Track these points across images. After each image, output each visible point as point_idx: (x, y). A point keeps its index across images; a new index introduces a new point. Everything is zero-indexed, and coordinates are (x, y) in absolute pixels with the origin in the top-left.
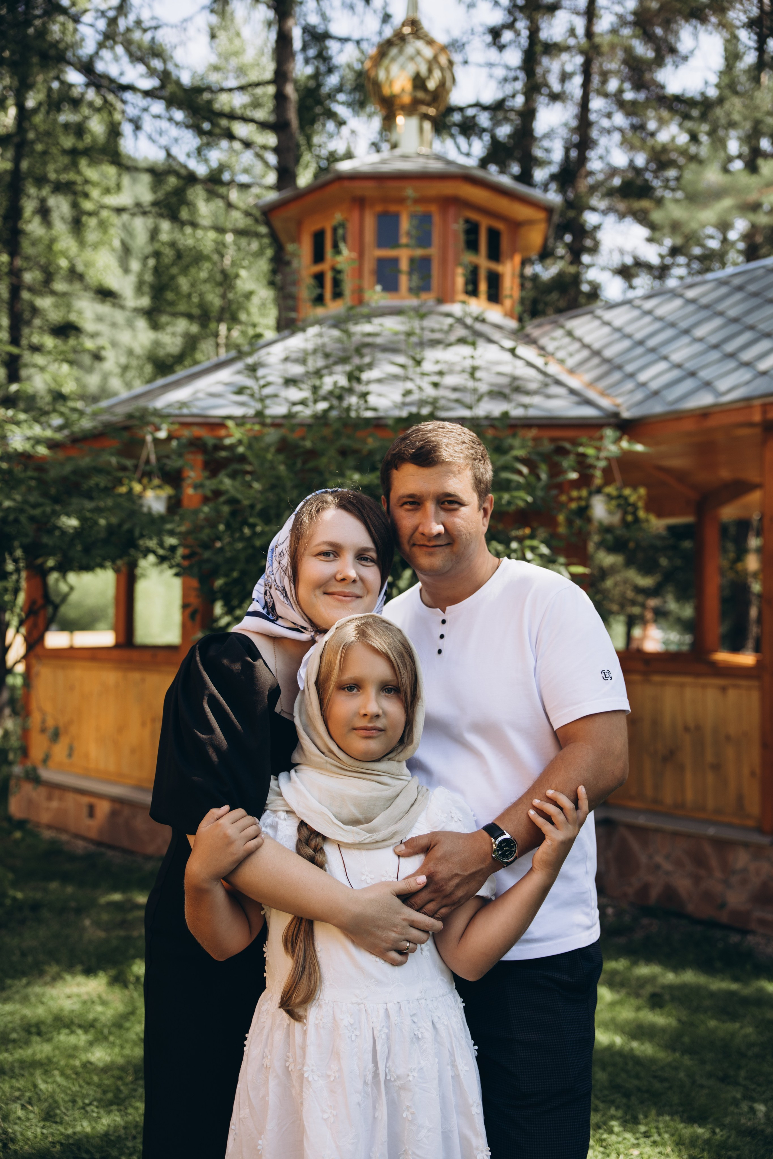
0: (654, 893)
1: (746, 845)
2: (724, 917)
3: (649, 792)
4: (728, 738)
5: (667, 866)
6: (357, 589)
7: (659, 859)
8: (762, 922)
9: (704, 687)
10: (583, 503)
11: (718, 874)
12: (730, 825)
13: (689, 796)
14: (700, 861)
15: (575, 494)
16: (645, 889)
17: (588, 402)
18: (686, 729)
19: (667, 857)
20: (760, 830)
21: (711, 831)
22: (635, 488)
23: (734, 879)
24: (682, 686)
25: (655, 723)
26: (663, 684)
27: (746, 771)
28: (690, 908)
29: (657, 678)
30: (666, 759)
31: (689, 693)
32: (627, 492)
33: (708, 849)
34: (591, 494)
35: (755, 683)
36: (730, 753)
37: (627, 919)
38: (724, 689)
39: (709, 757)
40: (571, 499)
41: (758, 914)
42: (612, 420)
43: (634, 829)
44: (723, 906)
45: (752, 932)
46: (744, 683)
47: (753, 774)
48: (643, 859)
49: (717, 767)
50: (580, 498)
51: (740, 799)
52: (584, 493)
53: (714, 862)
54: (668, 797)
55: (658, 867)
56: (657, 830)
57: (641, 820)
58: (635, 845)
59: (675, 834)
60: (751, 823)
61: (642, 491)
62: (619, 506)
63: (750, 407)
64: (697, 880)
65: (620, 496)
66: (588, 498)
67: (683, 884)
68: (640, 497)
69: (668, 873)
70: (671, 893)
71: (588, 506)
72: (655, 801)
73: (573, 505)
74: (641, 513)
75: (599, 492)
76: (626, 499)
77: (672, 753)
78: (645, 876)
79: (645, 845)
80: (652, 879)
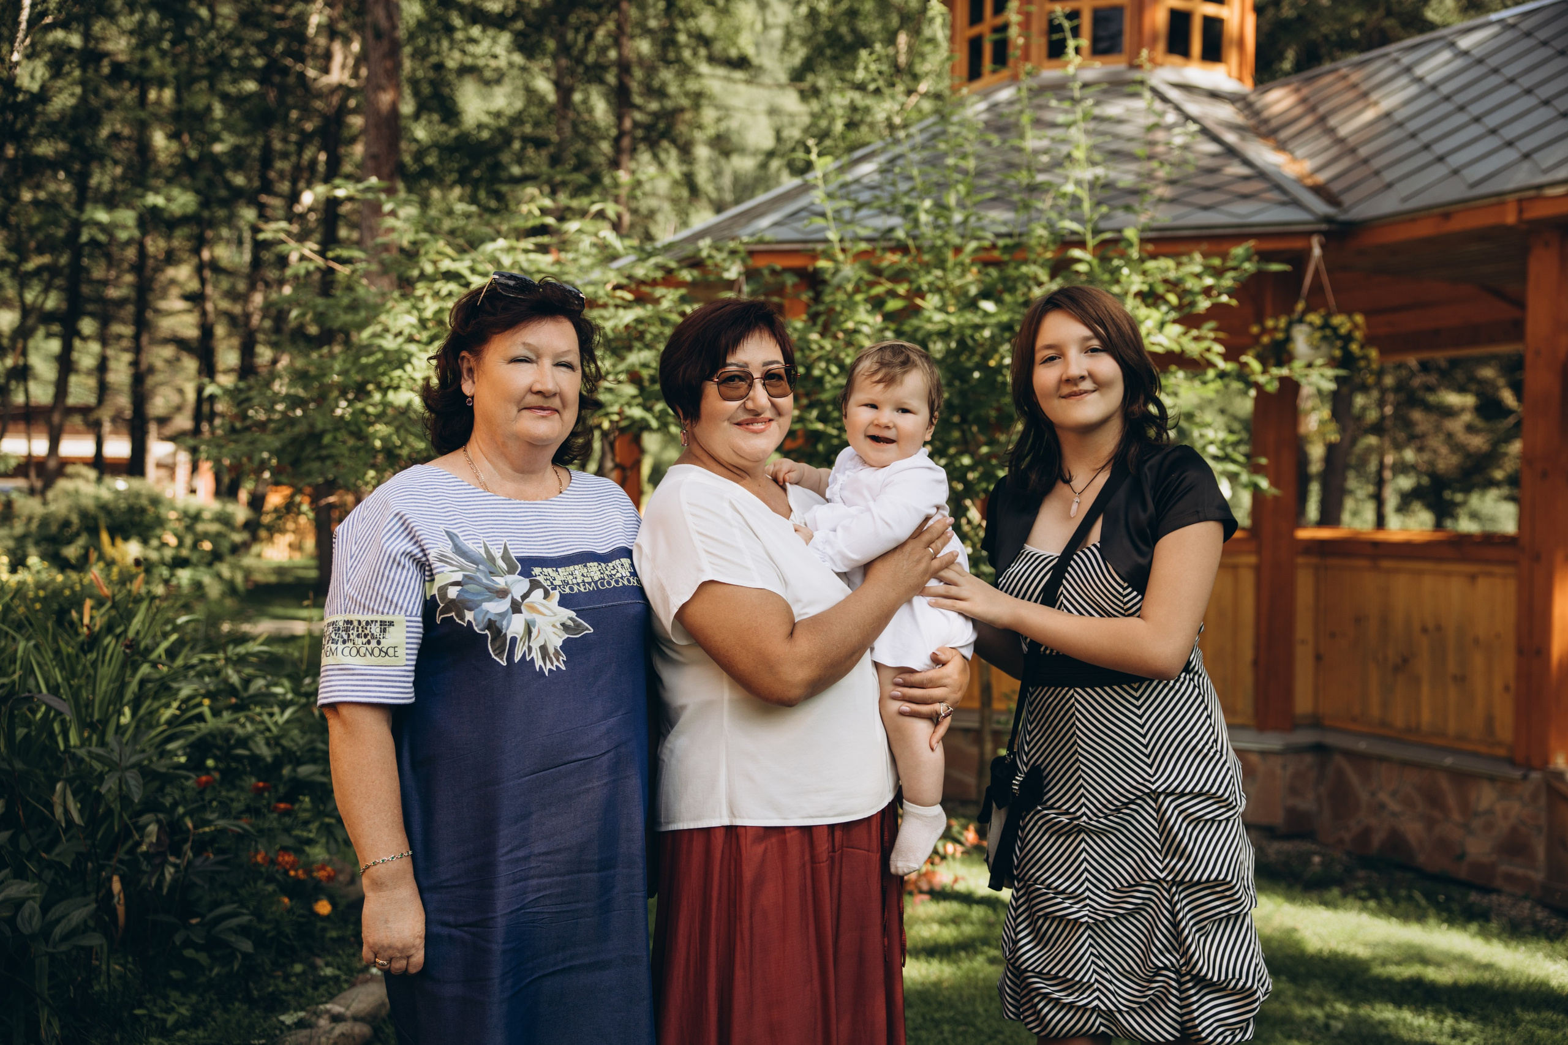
0: (1377, 840)
1: (1492, 779)
2: (1463, 872)
3: (1375, 712)
4: (1476, 641)
5: (1394, 806)
7: (1383, 796)
8: (1509, 878)
9: (1448, 574)
10: (1280, 336)
11: (1456, 817)
12: (1475, 754)
13: (1426, 716)
14: (1434, 799)
15: (1270, 323)
16: (1366, 833)
17: (1296, 203)
18: (1424, 630)
19: (1394, 794)
20: (1512, 762)
21: (1449, 761)
22: (1349, 313)
23: (1477, 823)
24: (1420, 573)
25: (1385, 621)
27: (1498, 685)
28: (1421, 859)
29: (1386, 564)
30: (1397, 669)
31: (1428, 583)
32: (1337, 320)
33: (1445, 784)
34: (1290, 325)
35: (1510, 570)
36: (1478, 661)
37: (1338, 869)
38: (1473, 578)
39: (1452, 667)
40: (1264, 331)
41: (1504, 868)
42: (1324, 227)
43: (1351, 755)
44: (1462, 856)
45: (1498, 891)
46: (1498, 570)
47: (1507, 688)
48: (1364, 796)
49: (1461, 679)
50: (1275, 329)
51: (1490, 720)
52: (1283, 322)
53: (1451, 801)
54: (1399, 719)
55: (1382, 806)
56: (1382, 759)
57: (1362, 746)
58: (1353, 778)
59: (1405, 764)
60: (1502, 752)
61: (1359, 319)
62: (1324, 338)
63: (1503, 203)
64: (1430, 823)
65: (1326, 325)
66: (1288, 329)
67: (1413, 829)
68: (1356, 326)
69: (1394, 814)
70: (1396, 840)
71: (1288, 339)
72: (1383, 724)
73: (1266, 339)
74: (1354, 347)
75: (1301, 321)
76: (1335, 329)
77: (1405, 661)
78: (1365, 818)
79: (1366, 776)
80: (1374, 822)
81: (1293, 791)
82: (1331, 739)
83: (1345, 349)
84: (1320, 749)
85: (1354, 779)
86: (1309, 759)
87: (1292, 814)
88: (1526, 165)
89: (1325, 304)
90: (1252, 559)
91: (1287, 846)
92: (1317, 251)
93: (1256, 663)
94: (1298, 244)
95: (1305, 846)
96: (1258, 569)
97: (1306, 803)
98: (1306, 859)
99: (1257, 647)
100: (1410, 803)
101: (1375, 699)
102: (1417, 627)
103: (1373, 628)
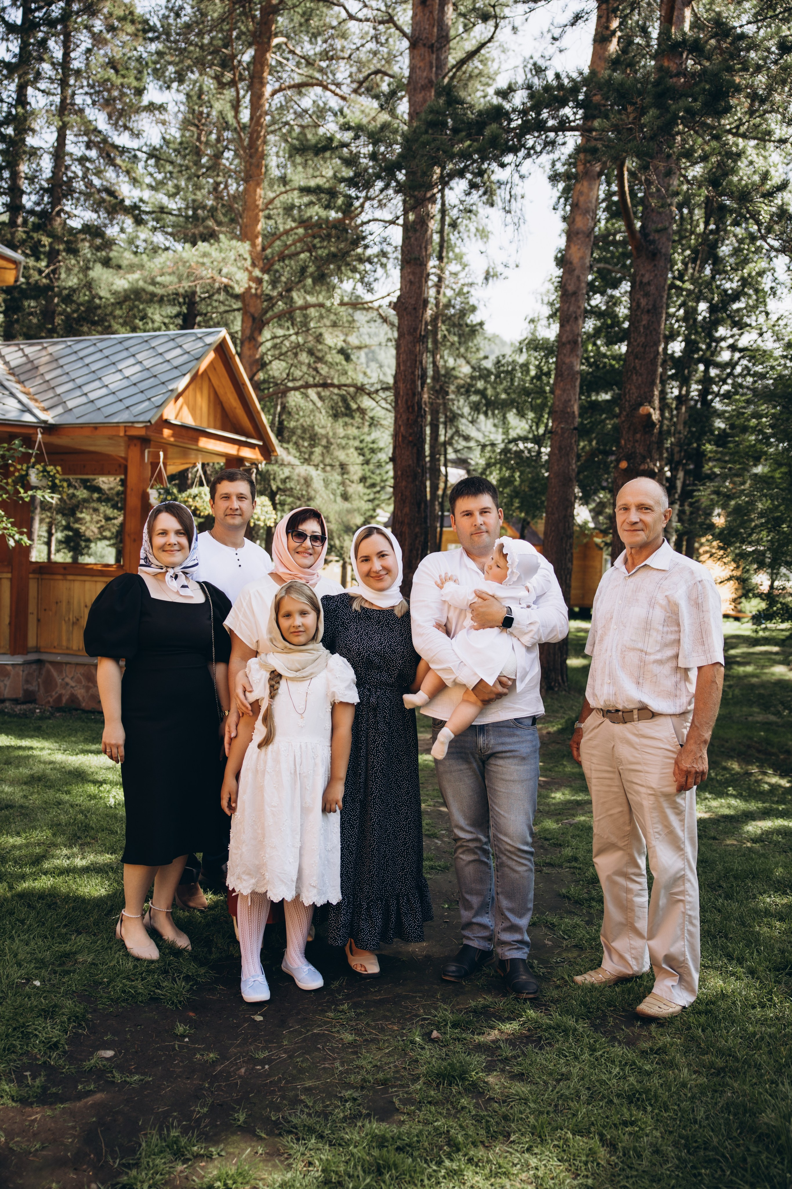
0: (64, 700)
3: (64, 643)
5: (73, 684)
7: (67, 680)
10: (24, 473)
15: (18, 467)
16: (60, 696)
17: (30, 412)
19: (72, 678)
22: (55, 466)
25: (69, 603)
26: (74, 581)
28: (84, 705)
29: (70, 577)
30: (74, 624)
31: (88, 585)
32: (49, 468)
34: (28, 468)
37: (47, 714)
40: (16, 470)
42: (42, 425)
43: (52, 663)
48: (59, 681)
52: (25, 467)
54: (75, 646)
55: (67, 684)
56: (67, 663)
57: (59, 658)
59: (77, 664)
61: (59, 468)
62: (44, 476)
63: (118, 427)
65: (44, 470)
66: (27, 470)
67: (80, 692)
68: (58, 472)
69: (72, 687)
70: (73, 698)
71: (27, 474)
72: (68, 648)
73: (17, 474)
74: (57, 481)
75: (33, 467)
76: (48, 472)
77: (78, 620)
78: (60, 690)
79: (60, 672)
80: (63, 692)
81: (27, 682)
82: (44, 657)
83: (53, 481)
84: (39, 662)
85: (55, 674)
86: (34, 667)
87: (26, 691)
88: (127, 412)
89: (44, 461)
90: (9, 575)
91: (24, 707)
92: (40, 436)
93: (10, 624)
94: (31, 431)
95: (31, 706)
96: (11, 580)
97: (33, 687)
98: (33, 712)
99: (11, 617)
100: (79, 681)
101: (64, 638)
102: (82, 605)
103: (64, 605)
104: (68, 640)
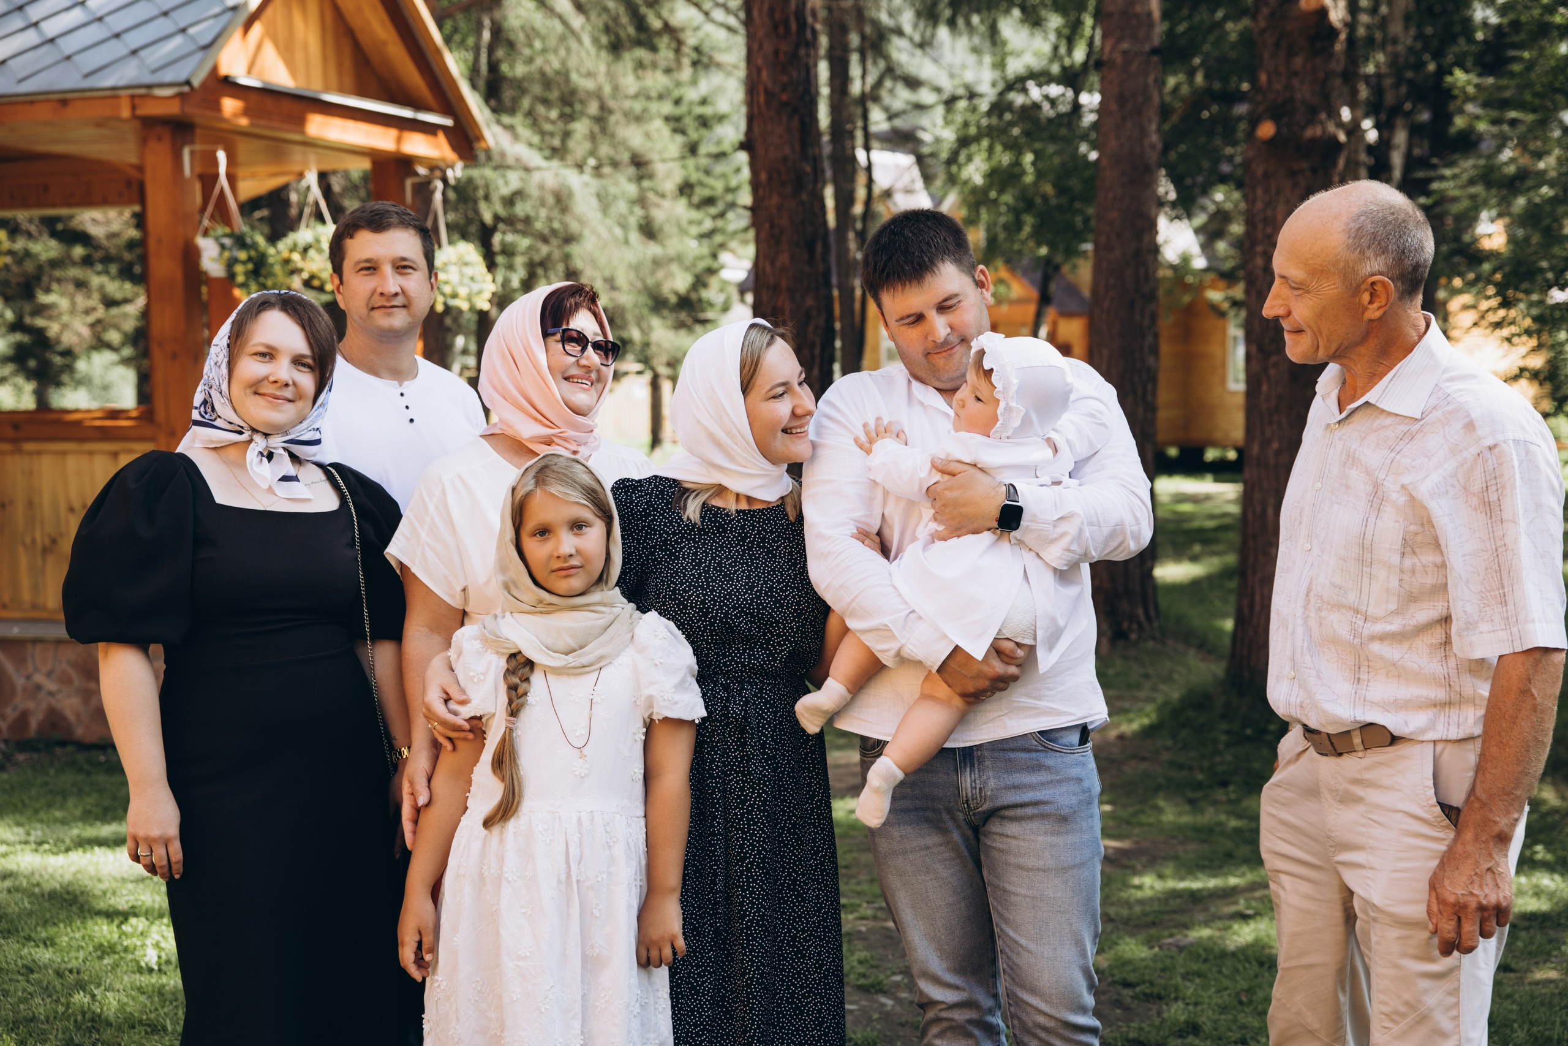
0: (34, 723)
3: (26, 596)
5: (50, 685)
6: (288, 393)
7: (39, 678)
9: (91, 453)
16: (23, 718)
18: (71, 510)
19: (49, 674)
24: (64, 453)
25: (30, 504)
26: (39, 453)
28: (79, 732)
29: (29, 446)
30: (45, 551)
31: (72, 462)
43: (2, 642)
48: (19, 681)
55: (39, 687)
56: (35, 641)
57: (15, 631)
59: (60, 642)
69: (51, 694)
70: (54, 718)
72: (34, 606)
77: (54, 541)
78: (21, 703)
79: (20, 661)
80: (31, 705)
85: (10, 667)
100: (66, 680)
101: (25, 583)
102: (63, 507)
103: (19, 512)
104: (35, 588)
